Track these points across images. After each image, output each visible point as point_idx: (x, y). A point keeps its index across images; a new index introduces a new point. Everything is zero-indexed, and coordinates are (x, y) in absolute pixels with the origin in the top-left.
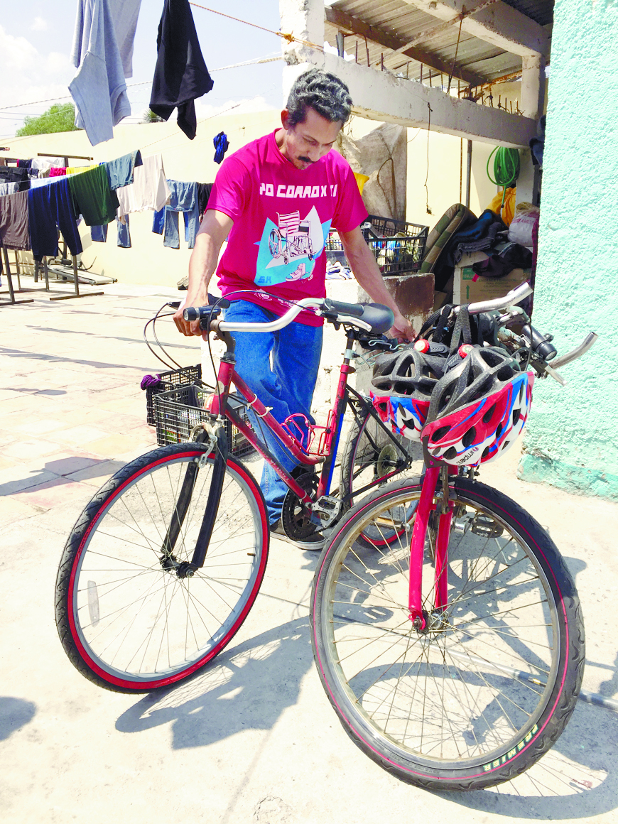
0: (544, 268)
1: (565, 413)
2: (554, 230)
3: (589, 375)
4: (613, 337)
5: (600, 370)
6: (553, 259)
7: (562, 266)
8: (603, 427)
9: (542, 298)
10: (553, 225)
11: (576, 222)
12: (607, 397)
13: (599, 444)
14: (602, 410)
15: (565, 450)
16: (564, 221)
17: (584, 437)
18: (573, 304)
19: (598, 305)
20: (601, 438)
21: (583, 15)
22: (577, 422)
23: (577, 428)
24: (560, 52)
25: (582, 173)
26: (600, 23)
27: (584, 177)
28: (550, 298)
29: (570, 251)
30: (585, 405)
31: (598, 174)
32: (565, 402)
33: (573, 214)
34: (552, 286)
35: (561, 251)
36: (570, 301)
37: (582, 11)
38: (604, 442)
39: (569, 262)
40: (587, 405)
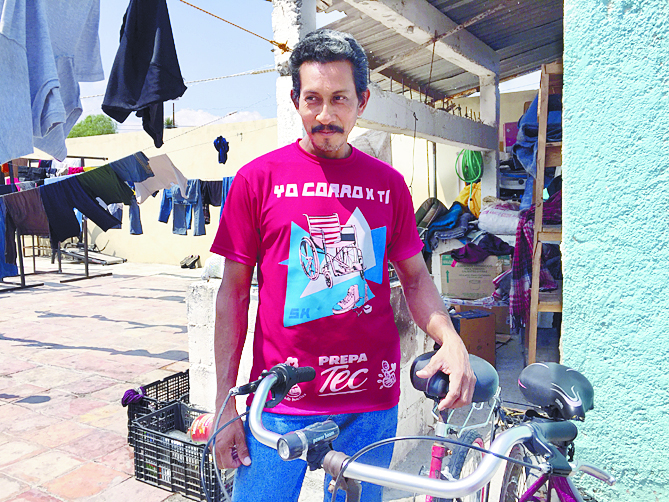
0: (572, 283)
1: (611, 448)
2: (581, 242)
3: (637, 406)
4: (662, 363)
5: (650, 401)
6: (582, 274)
7: (594, 282)
8: (660, 468)
9: (572, 316)
10: (579, 236)
11: (606, 234)
12: (661, 433)
13: (655, 487)
14: (656, 447)
15: (614, 492)
16: (592, 233)
17: (636, 477)
18: (611, 324)
19: (640, 326)
20: (658, 480)
21: (598, 22)
22: (627, 460)
23: (627, 467)
24: (574, 59)
25: (609, 183)
26: (618, 29)
27: (612, 187)
28: (582, 316)
29: (601, 266)
30: (635, 441)
31: (628, 184)
32: (610, 435)
33: (602, 226)
34: (584, 303)
35: (591, 265)
36: (606, 320)
37: (596, 18)
38: (661, 485)
39: (602, 278)
40: (637, 440)
